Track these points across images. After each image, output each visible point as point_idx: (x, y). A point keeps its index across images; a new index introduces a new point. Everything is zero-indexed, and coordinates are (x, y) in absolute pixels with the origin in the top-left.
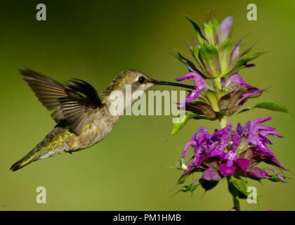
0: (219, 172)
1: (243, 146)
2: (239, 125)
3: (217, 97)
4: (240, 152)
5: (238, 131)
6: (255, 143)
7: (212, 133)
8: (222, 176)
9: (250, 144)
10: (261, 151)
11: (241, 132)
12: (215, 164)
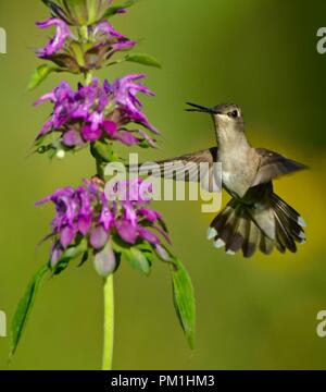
0: (82, 135)
1: (110, 106)
2: (106, 82)
3: (82, 50)
4: (106, 113)
5: (105, 88)
6: (123, 102)
7: (74, 90)
8: (85, 141)
9: (118, 103)
10: (130, 112)
11: (108, 90)
12: (77, 126)
